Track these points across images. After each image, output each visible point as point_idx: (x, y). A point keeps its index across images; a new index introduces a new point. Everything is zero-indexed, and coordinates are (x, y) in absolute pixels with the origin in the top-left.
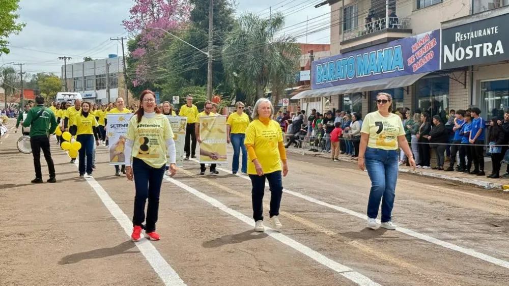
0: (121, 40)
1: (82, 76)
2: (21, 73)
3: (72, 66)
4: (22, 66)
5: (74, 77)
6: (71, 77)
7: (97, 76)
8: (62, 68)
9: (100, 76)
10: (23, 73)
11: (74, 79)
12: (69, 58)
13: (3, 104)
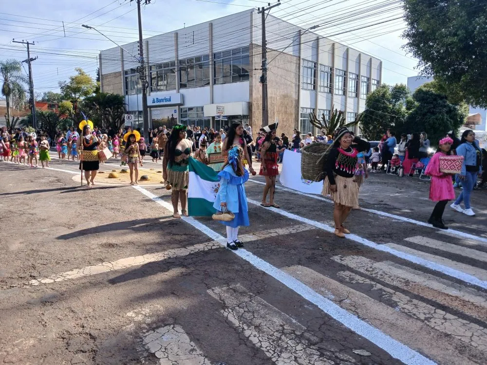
2: (29, 61)
3: (122, 50)
4: (30, 45)
5: (126, 68)
6: (120, 70)
7: (181, 62)
8: (100, 55)
10: (32, 60)
11: (126, 73)
13: (4, 118)
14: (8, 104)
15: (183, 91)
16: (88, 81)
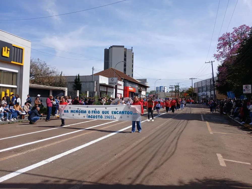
3: (198, 83)
6: (197, 87)
7: (206, 86)
12: (194, 79)
15: (207, 92)
16: (192, 88)
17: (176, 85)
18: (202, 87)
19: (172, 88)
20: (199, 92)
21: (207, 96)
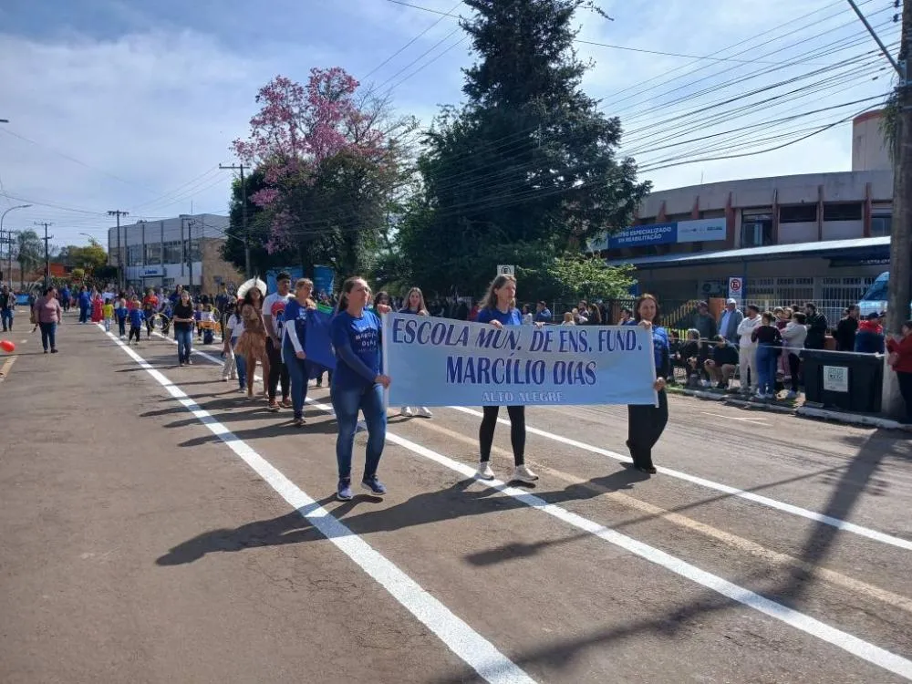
0: (239, 171)
1: (140, 242)
2: (46, 239)
3: (125, 229)
4: (48, 227)
5: (129, 244)
6: (124, 245)
7: (165, 244)
8: (109, 232)
9: (171, 243)
10: (49, 238)
12: (124, 213)
13: (19, 284)
14: (22, 268)
15: (166, 266)
16: (99, 249)
17: (22, 231)
18: (145, 246)
19: (11, 241)
20: (132, 265)
21: (166, 281)
